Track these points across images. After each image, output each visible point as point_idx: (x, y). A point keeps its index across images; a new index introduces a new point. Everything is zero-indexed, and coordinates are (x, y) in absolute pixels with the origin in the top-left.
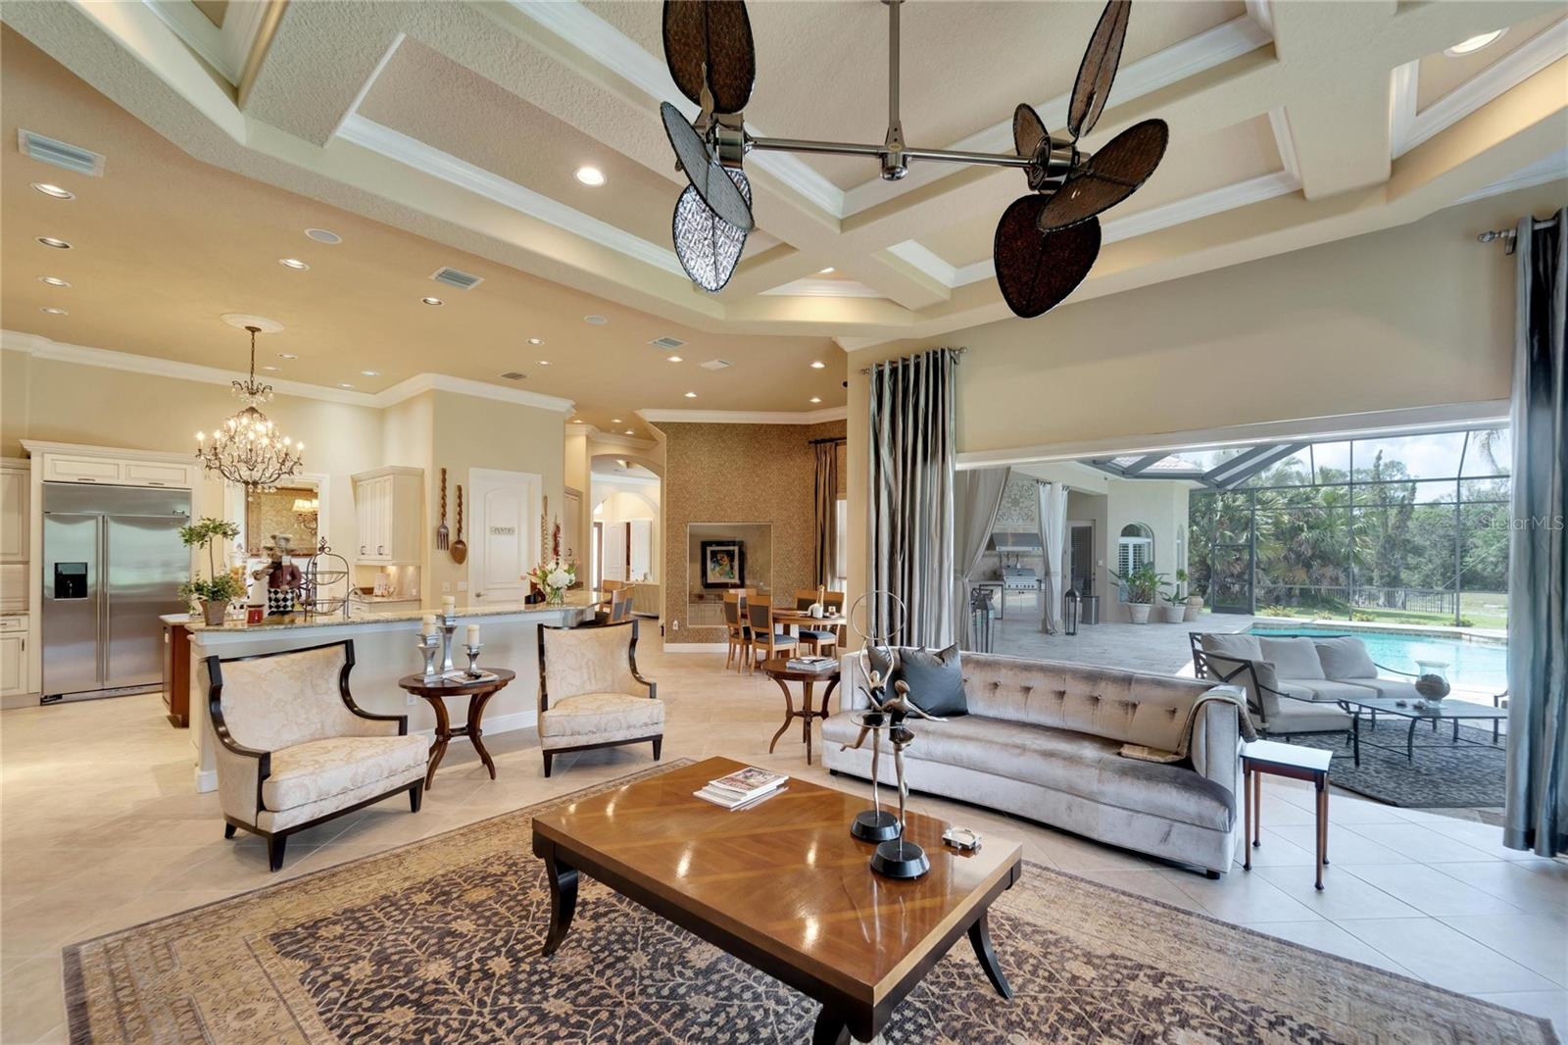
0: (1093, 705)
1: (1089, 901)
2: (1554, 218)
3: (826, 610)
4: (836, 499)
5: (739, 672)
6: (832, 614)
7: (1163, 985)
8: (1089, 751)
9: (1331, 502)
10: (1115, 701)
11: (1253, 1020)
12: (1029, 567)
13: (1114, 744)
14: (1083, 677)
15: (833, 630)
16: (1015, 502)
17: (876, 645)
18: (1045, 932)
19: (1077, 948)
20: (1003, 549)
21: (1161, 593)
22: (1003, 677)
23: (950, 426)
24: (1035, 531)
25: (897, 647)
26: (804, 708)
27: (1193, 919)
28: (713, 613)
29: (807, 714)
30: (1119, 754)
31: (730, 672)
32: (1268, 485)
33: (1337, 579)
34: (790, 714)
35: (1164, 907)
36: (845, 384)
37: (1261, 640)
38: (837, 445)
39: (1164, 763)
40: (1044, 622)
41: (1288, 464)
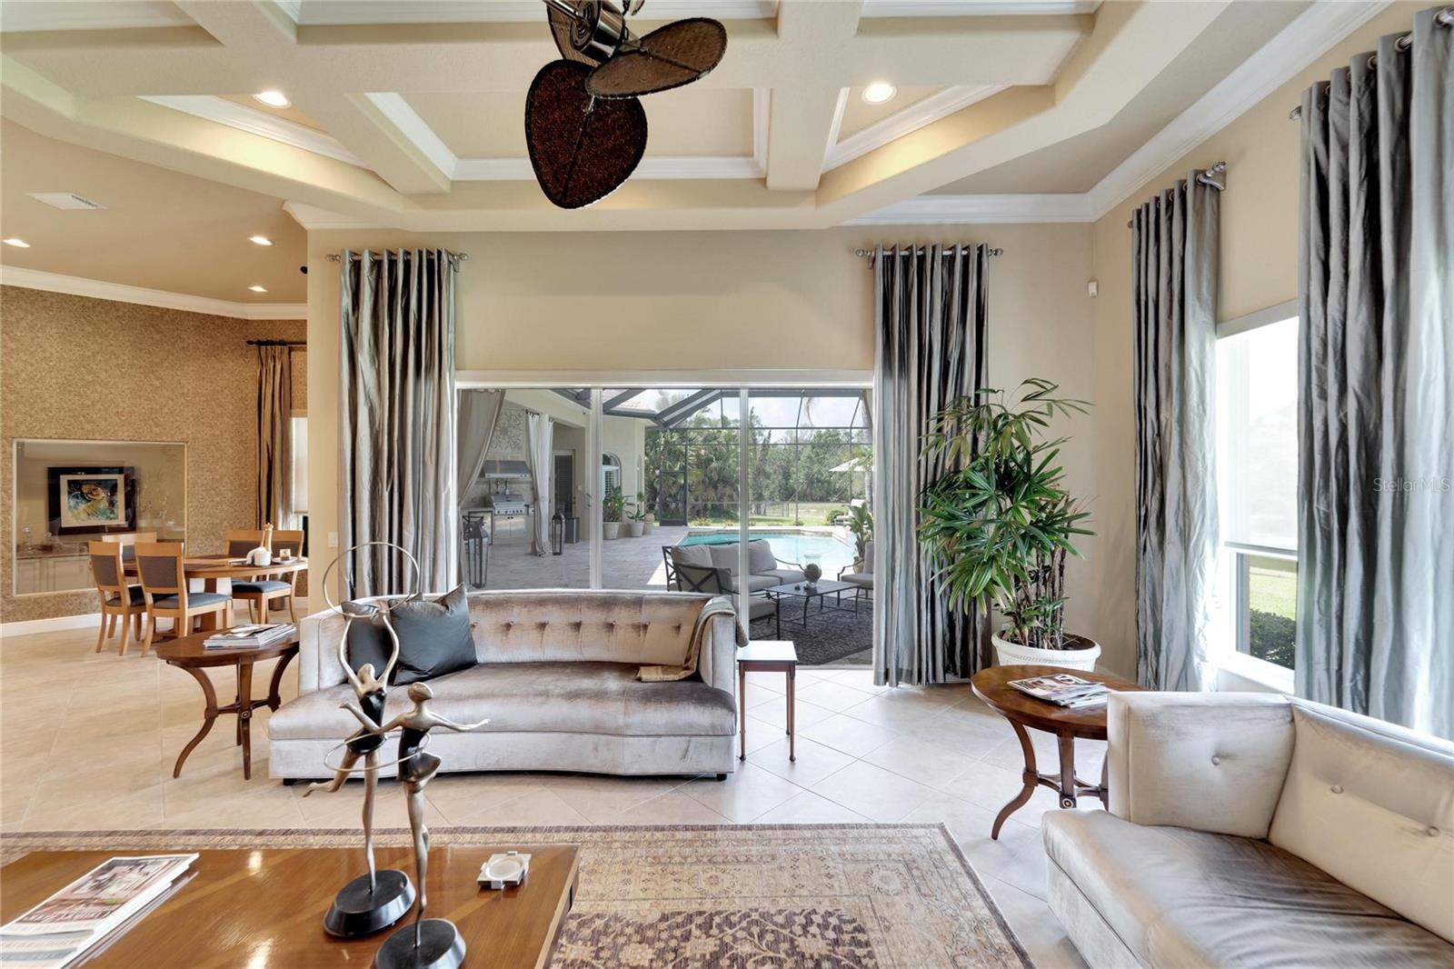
0: (609, 632)
1: (629, 853)
2: (891, 250)
3: (276, 554)
4: (291, 416)
5: (121, 655)
6: (286, 559)
7: (714, 931)
8: (612, 683)
9: (729, 439)
10: (628, 625)
11: (791, 932)
12: (517, 493)
13: (629, 669)
14: (598, 605)
15: (287, 578)
16: (504, 431)
17: (353, 597)
18: (592, 920)
19: (628, 925)
20: (493, 476)
21: (627, 512)
22: (517, 615)
23: (448, 339)
24: (522, 458)
25: (386, 597)
26: (237, 699)
27: (719, 834)
28: (73, 572)
29: (243, 707)
30: (639, 680)
31: (103, 657)
32: (692, 426)
33: (732, 496)
34: (212, 713)
35: (693, 830)
36: (304, 270)
37: (711, 549)
38: (290, 350)
39: (679, 681)
40: (533, 545)
41: (703, 411)
